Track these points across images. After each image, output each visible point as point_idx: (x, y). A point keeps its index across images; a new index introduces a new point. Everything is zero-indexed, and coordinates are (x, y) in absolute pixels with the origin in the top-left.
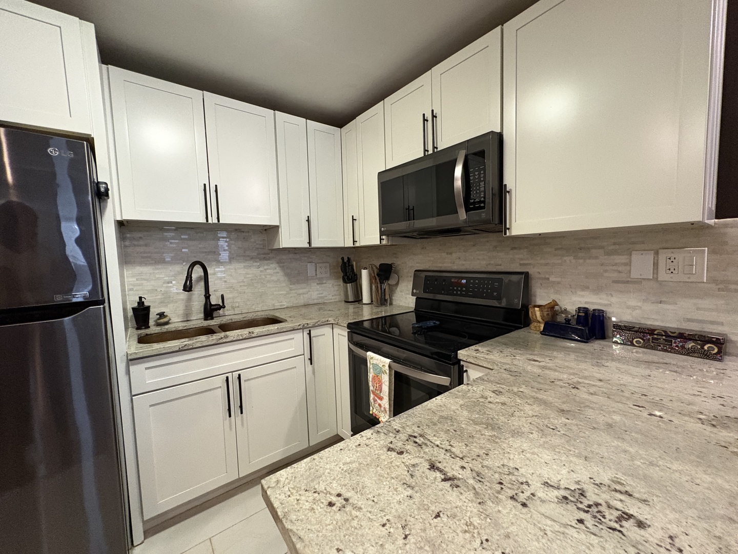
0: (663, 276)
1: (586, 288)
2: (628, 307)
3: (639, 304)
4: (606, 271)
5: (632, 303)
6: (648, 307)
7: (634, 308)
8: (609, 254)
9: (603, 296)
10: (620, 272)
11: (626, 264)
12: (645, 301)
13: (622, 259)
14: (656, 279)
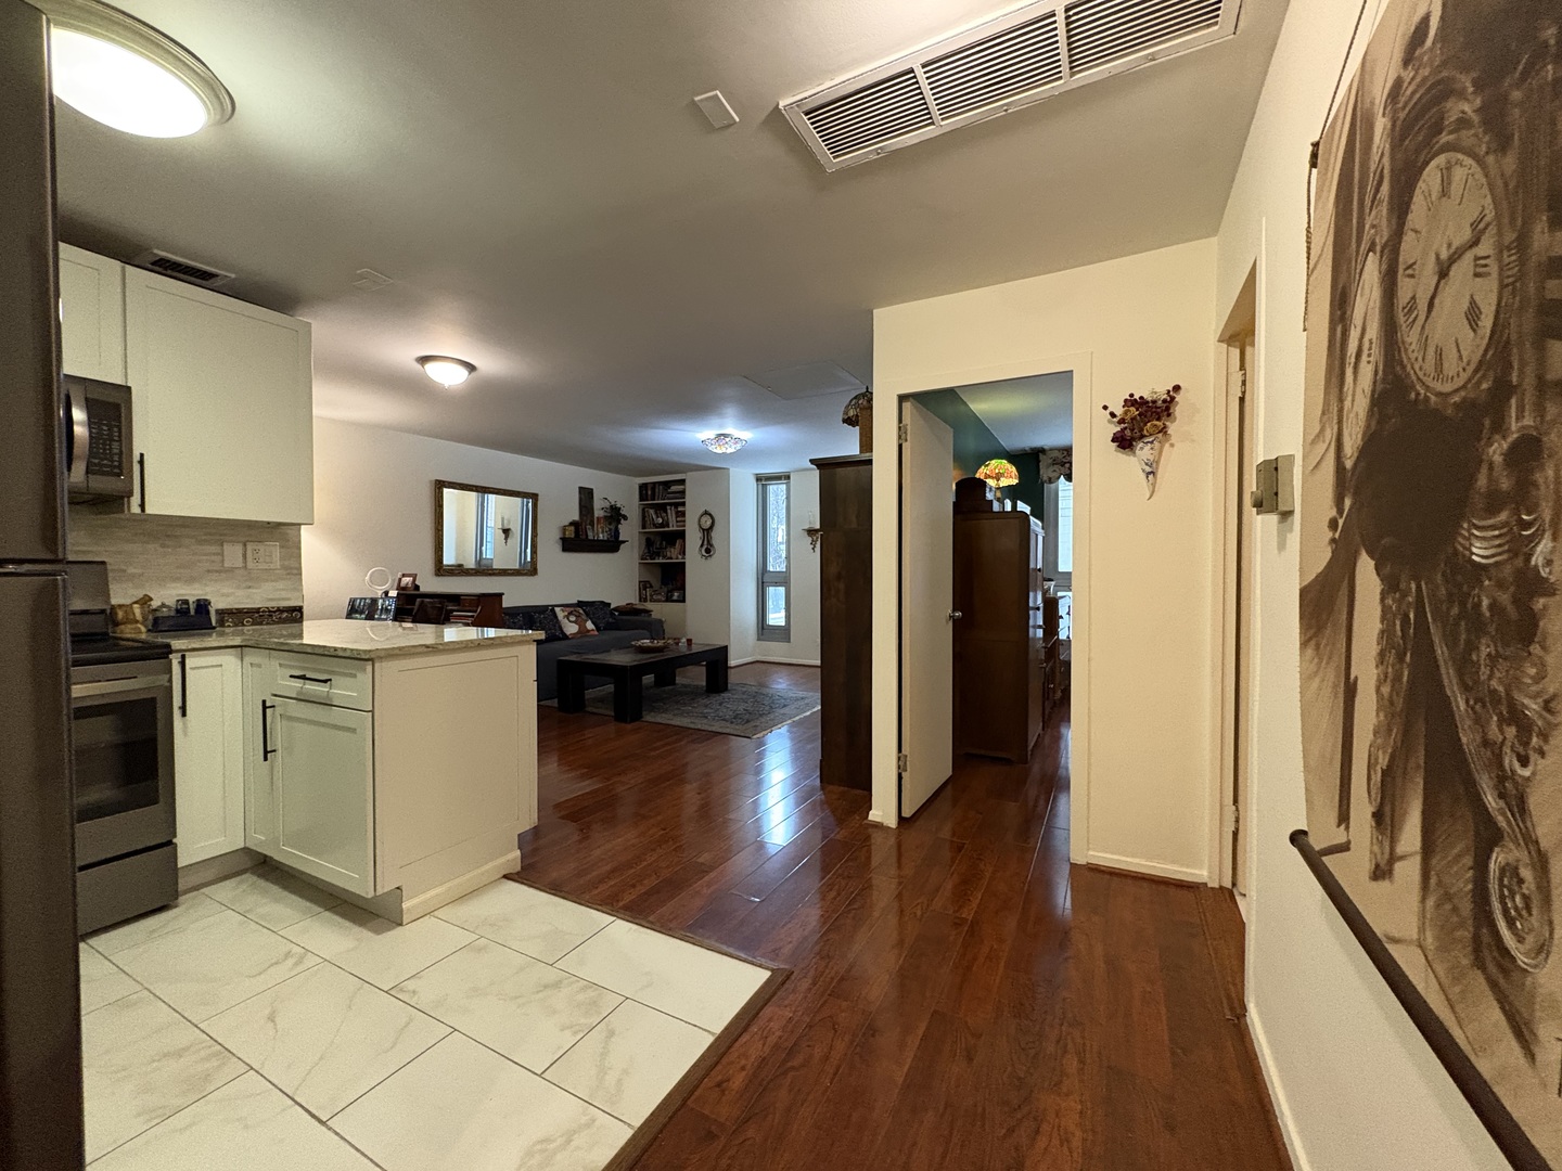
0: (250, 564)
1: (176, 579)
2: (223, 595)
3: (231, 591)
4: (199, 561)
5: (225, 591)
6: (240, 593)
7: (228, 595)
8: (200, 542)
9: (196, 585)
10: (213, 562)
11: (218, 554)
12: (238, 587)
13: (214, 549)
14: (245, 567)
